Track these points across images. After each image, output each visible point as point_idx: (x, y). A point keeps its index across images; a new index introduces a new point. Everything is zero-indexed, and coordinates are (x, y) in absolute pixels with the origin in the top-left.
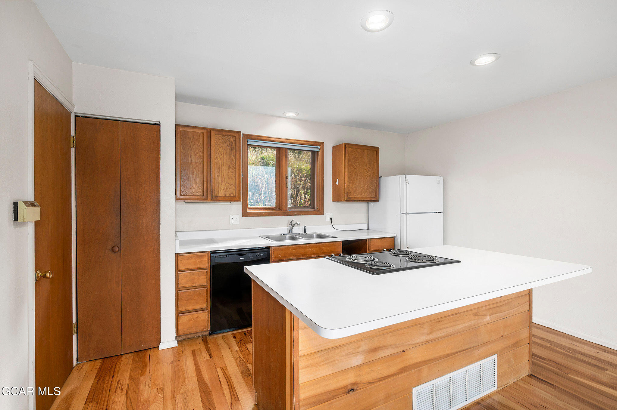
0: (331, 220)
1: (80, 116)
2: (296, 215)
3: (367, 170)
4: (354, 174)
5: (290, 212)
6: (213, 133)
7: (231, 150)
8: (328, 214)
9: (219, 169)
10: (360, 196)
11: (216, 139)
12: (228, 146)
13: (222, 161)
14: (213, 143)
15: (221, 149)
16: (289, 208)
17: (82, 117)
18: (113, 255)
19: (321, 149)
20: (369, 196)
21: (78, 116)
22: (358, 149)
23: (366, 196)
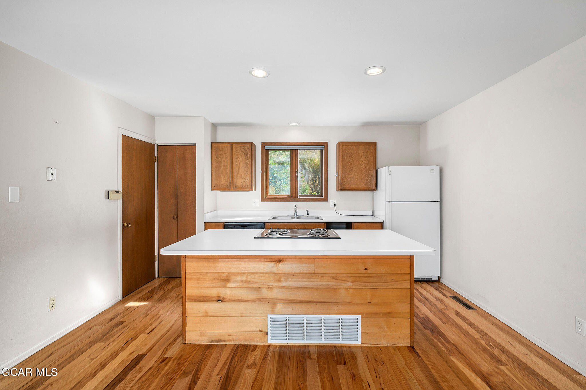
0: (335, 206)
1: (159, 145)
2: (302, 201)
3: (363, 163)
4: (349, 167)
5: (299, 199)
6: (234, 146)
7: (246, 156)
8: (331, 201)
9: (238, 169)
10: (355, 186)
11: (236, 149)
12: (244, 153)
13: (240, 163)
14: (234, 152)
15: (239, 156)
16: (299, 196)
17: (161, 145)
18: (174, 221)
19: (325, 148)
20: (365, 186)
21: (158, 145)
22: (352, 145)
23: (362, 186)
